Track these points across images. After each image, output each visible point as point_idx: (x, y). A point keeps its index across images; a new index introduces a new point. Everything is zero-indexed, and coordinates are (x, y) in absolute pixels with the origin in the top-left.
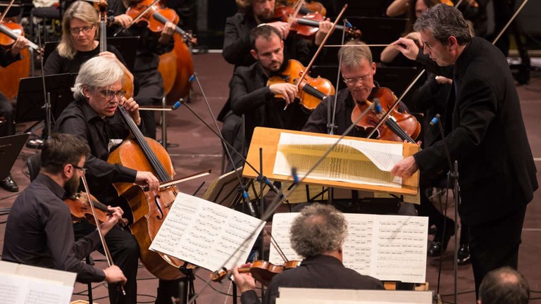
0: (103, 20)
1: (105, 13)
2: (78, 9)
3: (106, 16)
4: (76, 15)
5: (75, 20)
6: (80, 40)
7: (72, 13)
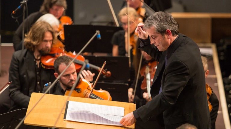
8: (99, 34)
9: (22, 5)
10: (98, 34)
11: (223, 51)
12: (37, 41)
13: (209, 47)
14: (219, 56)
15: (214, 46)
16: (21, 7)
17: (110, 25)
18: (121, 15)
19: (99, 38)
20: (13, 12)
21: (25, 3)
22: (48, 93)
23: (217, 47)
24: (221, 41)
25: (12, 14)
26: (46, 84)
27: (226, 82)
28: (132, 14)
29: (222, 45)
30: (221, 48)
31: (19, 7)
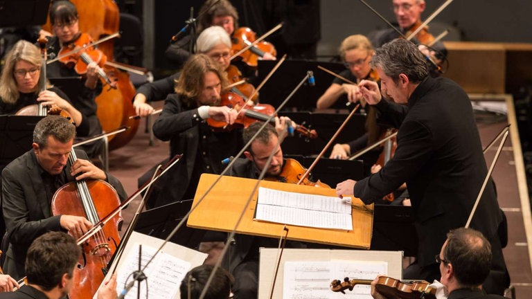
0: (43, 57)
1: (45, 50)
2: (24, 51)
3: (46, 53)
4: (23, 57)
5: (22, 63)
6: (26, 83)
7: (18, 54)
8: (312, 77)
9: (187, 25)
10: (310, 76)
11: (524, 106)
12: (193, 91)
13: (502, 101)
14: (518, 115)
15: (509, 98)
16: (186, 29)
17: (335, 61)
18: (344, 50)
19: (312, 84)
20: (173, 38)
21: (193, 22)
22: (227, 174)
23: (515, 100)
24: (522, 90)
25: (171, 41)
26: (225, 160)
27: (528, 158)
28: (361, 46)
29: (523, 97)
30: (520, 102)
31: (183, 29)
